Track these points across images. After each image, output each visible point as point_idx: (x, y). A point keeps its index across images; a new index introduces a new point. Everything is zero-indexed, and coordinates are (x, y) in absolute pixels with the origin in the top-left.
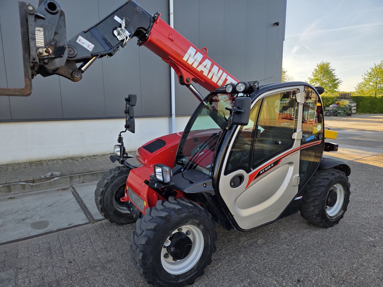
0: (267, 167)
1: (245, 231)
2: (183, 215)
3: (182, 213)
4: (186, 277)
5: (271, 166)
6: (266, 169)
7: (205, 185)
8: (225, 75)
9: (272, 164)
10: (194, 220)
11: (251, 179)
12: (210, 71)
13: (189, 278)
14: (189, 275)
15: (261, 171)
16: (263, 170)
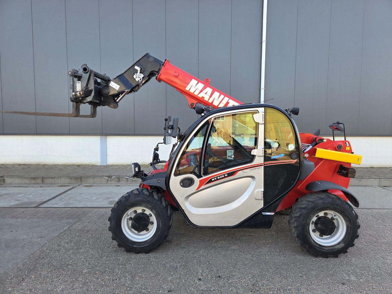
0: (219, 176)
1: (198, 227)
2: (138, 199)
3: (138, 197)
4: (141, 246)
5: (224, 176)
6: (218, 178)
7: (159, 181)
8: (226, 99)
9: (226, 174)
10: (147, 205)
11: (202, 183)
12: (211, 96)
13: (142, 246)
14: (143, 245)
15: (213, 178)
16: (216, 178)
